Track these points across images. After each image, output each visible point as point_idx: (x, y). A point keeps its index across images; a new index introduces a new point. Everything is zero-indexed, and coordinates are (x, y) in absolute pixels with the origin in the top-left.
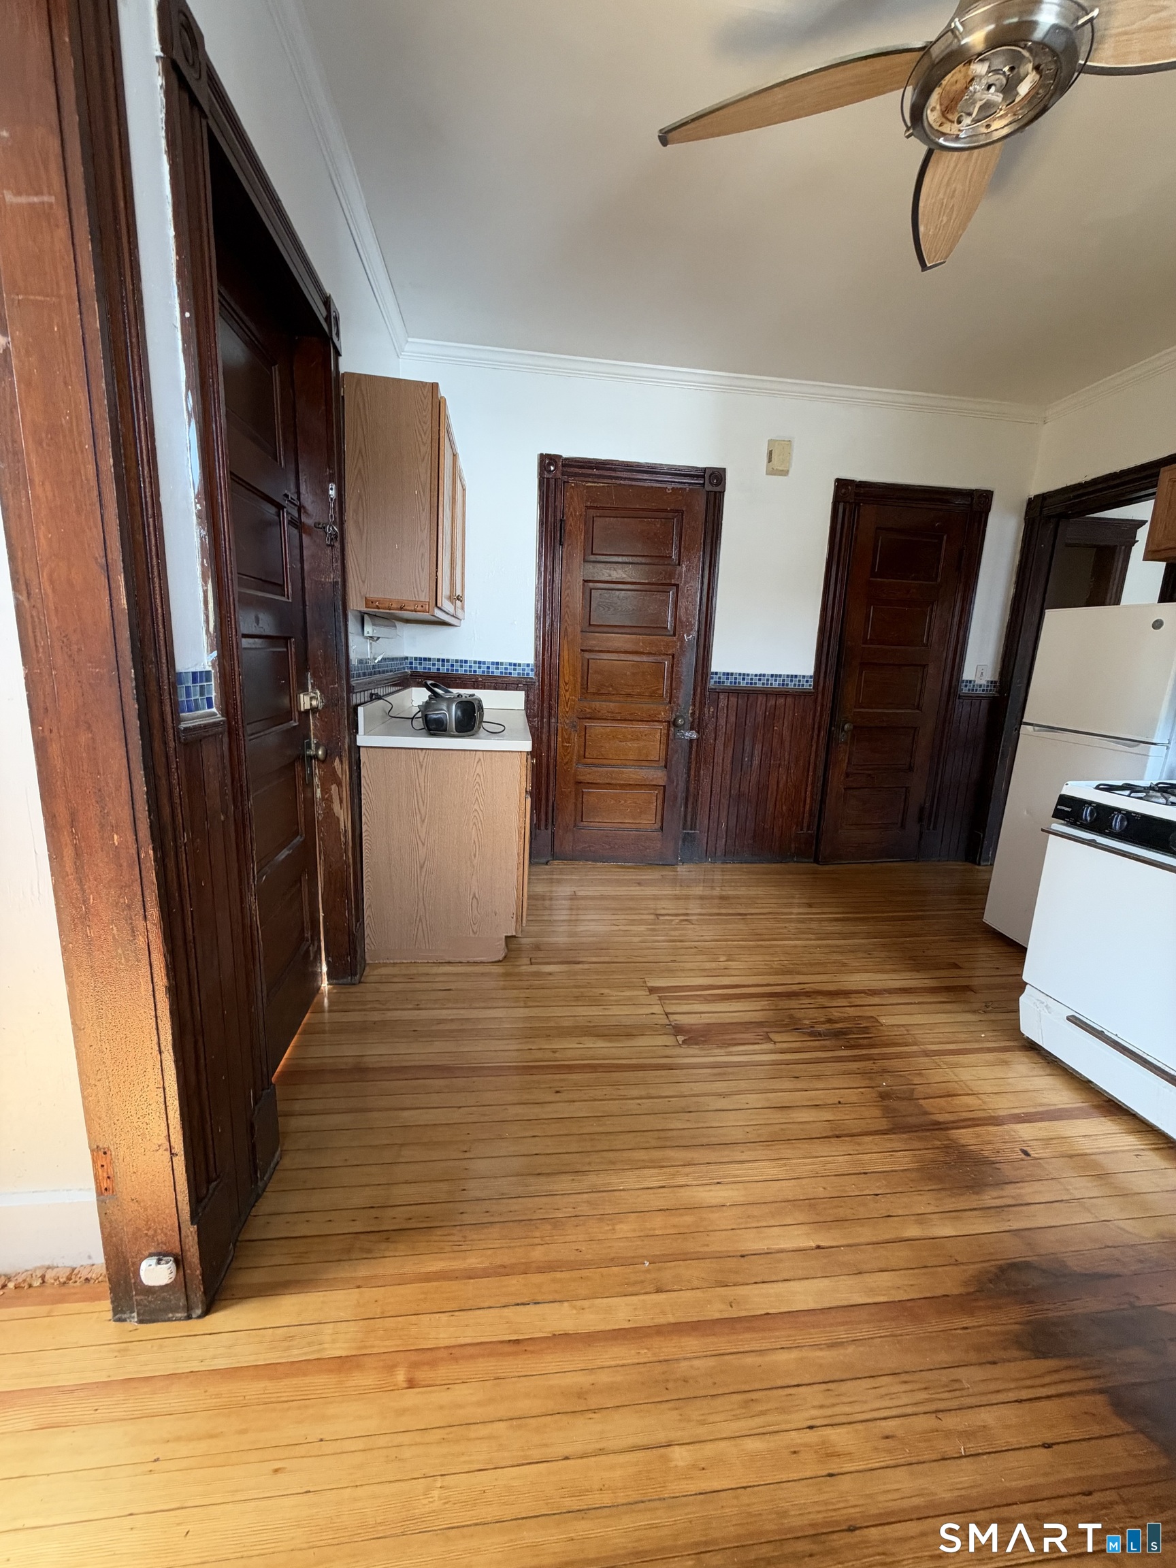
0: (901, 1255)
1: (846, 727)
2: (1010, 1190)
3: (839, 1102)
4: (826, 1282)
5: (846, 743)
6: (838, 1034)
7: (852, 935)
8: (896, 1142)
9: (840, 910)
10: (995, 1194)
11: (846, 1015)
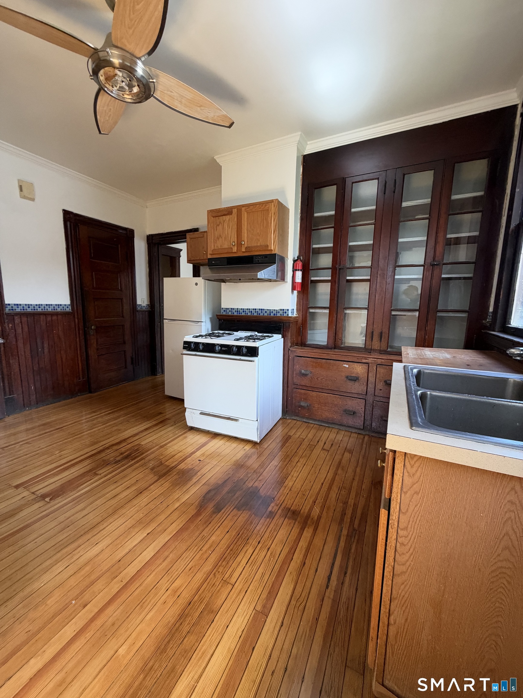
0: (176, 514)
1: (93, 327)
2: (199, 474)
3: (137, 481)
4: (155, 543)
5: (93, 335)
6: (126, 457)
7: (119, 417)
8: (161, 481)
9: (110, 409)
10: (195, 478)
11: (128, 448)
